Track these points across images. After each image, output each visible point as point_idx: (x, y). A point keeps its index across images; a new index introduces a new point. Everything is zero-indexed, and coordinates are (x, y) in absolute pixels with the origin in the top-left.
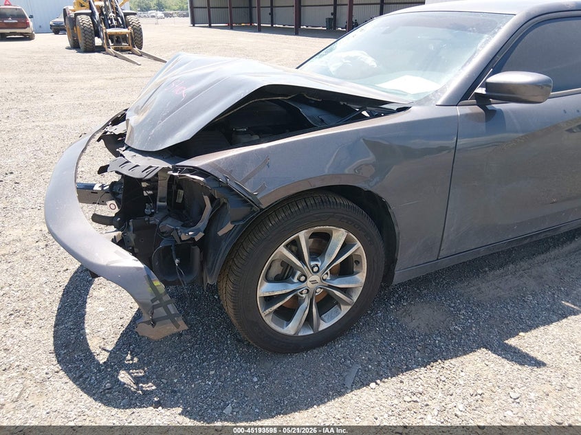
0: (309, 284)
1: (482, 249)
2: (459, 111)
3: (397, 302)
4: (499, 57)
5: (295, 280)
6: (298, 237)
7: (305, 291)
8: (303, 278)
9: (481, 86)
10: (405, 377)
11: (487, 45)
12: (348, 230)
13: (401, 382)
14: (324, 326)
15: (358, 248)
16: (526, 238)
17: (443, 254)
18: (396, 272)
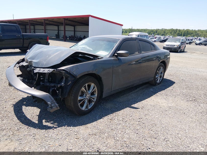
0: (87, 97)
1: (120, 89)
2: (112, 58)
3: (103, 104)
4: (118, 48)
5: (84, 96)
6: (86, 85)
7: (86, 99)
8: (86, 95)
9: (116, 54)
10: (109, 116)
11: (116, 45)
12: (94, 84)
13: (108, 117)
14: (89, 108)
15: (96, 88)
16: (127, 87)
17: (112, 90)
18: (103, 95)
